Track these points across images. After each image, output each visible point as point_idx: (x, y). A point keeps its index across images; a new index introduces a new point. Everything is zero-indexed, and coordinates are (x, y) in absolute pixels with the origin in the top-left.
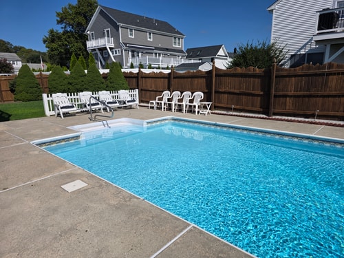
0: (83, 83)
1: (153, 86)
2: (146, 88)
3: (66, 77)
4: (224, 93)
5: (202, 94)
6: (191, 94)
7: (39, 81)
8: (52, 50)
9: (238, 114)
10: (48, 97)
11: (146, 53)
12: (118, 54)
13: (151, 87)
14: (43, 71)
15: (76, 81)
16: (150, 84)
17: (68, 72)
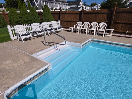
0: (27, 17)
1: (69, 19)
2: (64, 20)
3: (18, 14)
4: (120, 23)
5: (106, 24)
6: (97, 24)
7: (3, 16)
8: (7, 2)
9: (129, 36)
10: (11, 27)
11: (52, 3)
12: (39, 3)
13: (68, 19)
14: (5, 11)
15: (23, 16)
16: (67, 18)
17: (19, 12)
